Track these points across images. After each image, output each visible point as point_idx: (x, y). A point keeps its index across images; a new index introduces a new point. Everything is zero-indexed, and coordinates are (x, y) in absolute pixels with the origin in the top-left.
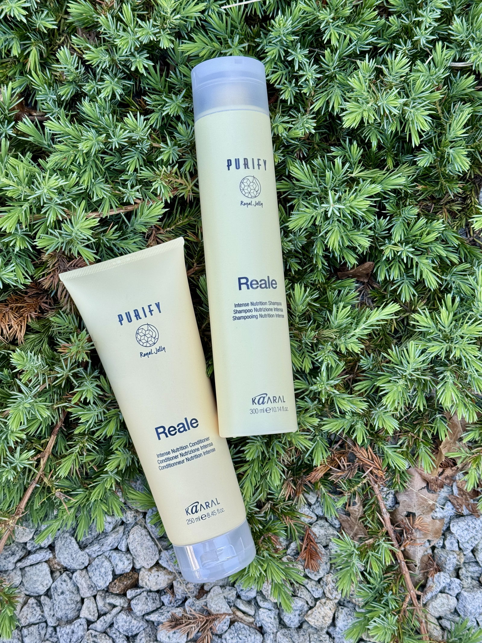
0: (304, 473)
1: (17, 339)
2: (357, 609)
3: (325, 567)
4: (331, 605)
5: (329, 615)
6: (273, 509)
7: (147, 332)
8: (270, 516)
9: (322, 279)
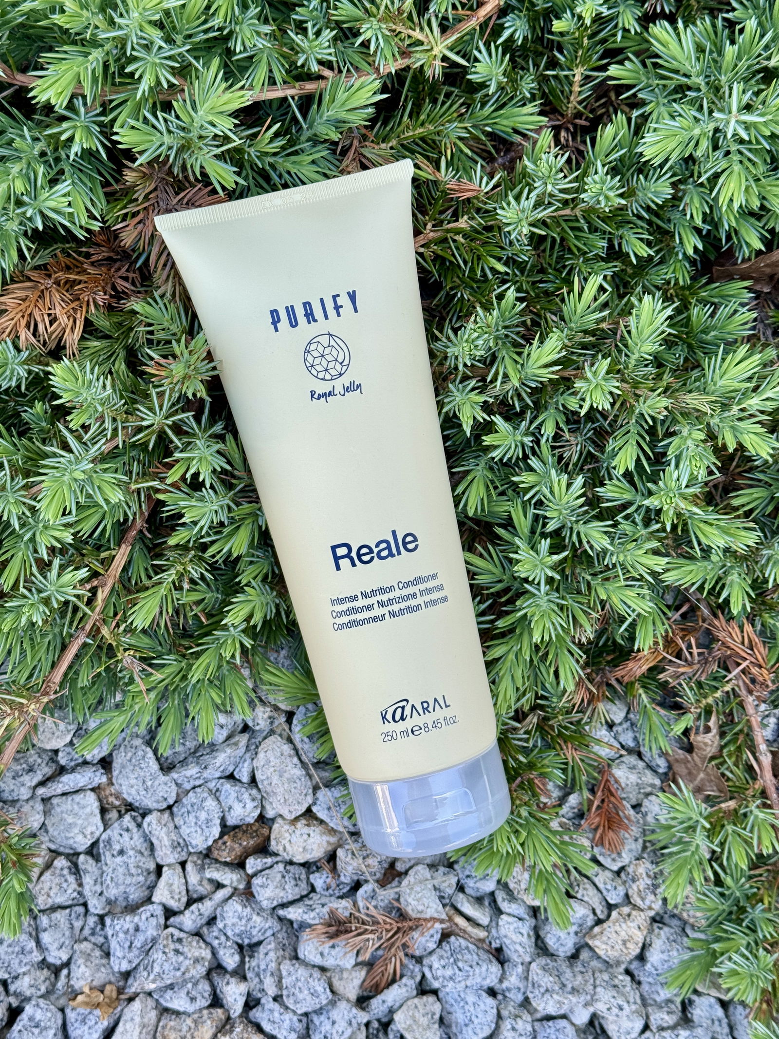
0: (608, 662)
1: (64, 347)
2: (689, 931)
3: (633, 846)
4: (641, 919)
5: (636, 939)
6: (542, 727)
7: (328, 351)
8: (535, 741)
9: (684, 278)
